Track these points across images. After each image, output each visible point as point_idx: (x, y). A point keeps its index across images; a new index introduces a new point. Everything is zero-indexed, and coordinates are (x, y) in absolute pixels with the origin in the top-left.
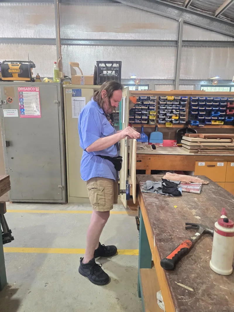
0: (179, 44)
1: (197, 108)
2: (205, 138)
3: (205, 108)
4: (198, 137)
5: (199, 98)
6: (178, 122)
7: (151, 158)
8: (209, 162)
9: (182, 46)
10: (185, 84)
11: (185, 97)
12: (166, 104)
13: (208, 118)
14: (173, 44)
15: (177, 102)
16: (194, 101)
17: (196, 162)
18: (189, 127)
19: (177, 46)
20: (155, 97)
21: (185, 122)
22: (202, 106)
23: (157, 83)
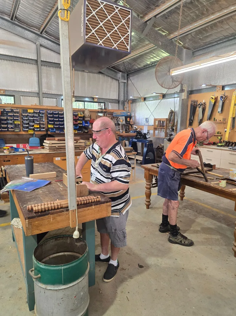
0: (39, 63)
1: (53, 119)
2: (58, 140)
3: (59, 119)
4: (54, 140)
5: (53, 112)
6: (39, 129)
7: (19, 157)
8: (62, 157)
9: (42, 65)
10: (48, 97)
11: (43, 111)
12: (28, 116)
13: (61, 127)
14: (34, 62)
15: (37, 114)
16: (51, 114)
17: (54, 158)
18: (49, 133)
19: (37, 65)
20: (18, 110)
21: (45, 129)
22: (56, 118)
23: (22, 95)
